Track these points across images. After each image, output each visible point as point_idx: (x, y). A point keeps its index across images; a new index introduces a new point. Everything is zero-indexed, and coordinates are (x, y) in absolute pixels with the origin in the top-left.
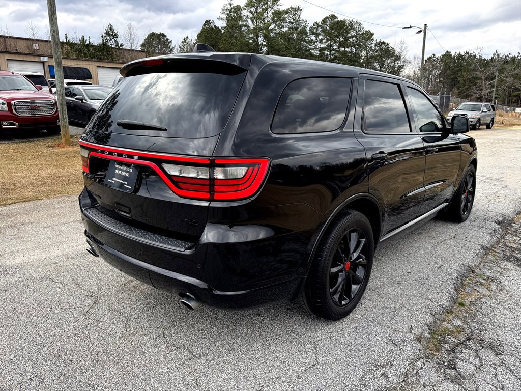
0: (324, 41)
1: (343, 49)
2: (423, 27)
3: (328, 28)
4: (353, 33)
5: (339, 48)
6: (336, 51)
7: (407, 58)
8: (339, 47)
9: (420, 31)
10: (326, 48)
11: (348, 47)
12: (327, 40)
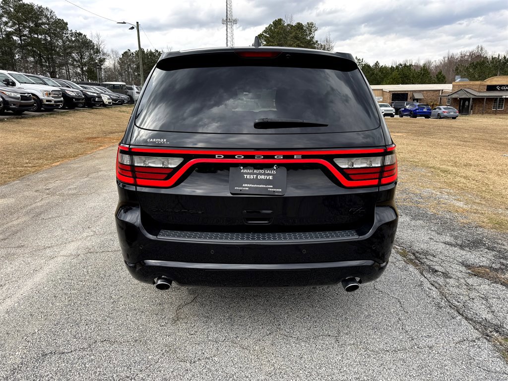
0: (10, 24)
1: (36, 36)
2: (136, 24)
3: (12, 10)
4: (44, 20)
5: (31, 34)
6: (28, 37)
7: (105, 51)
8: (30, 32)
9: (133, 28)
10: (15, 33)
11: (41, 35)
12: (14, 24)
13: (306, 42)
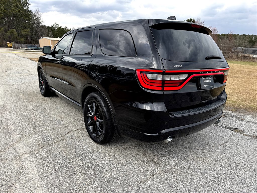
13: (24, 10)
